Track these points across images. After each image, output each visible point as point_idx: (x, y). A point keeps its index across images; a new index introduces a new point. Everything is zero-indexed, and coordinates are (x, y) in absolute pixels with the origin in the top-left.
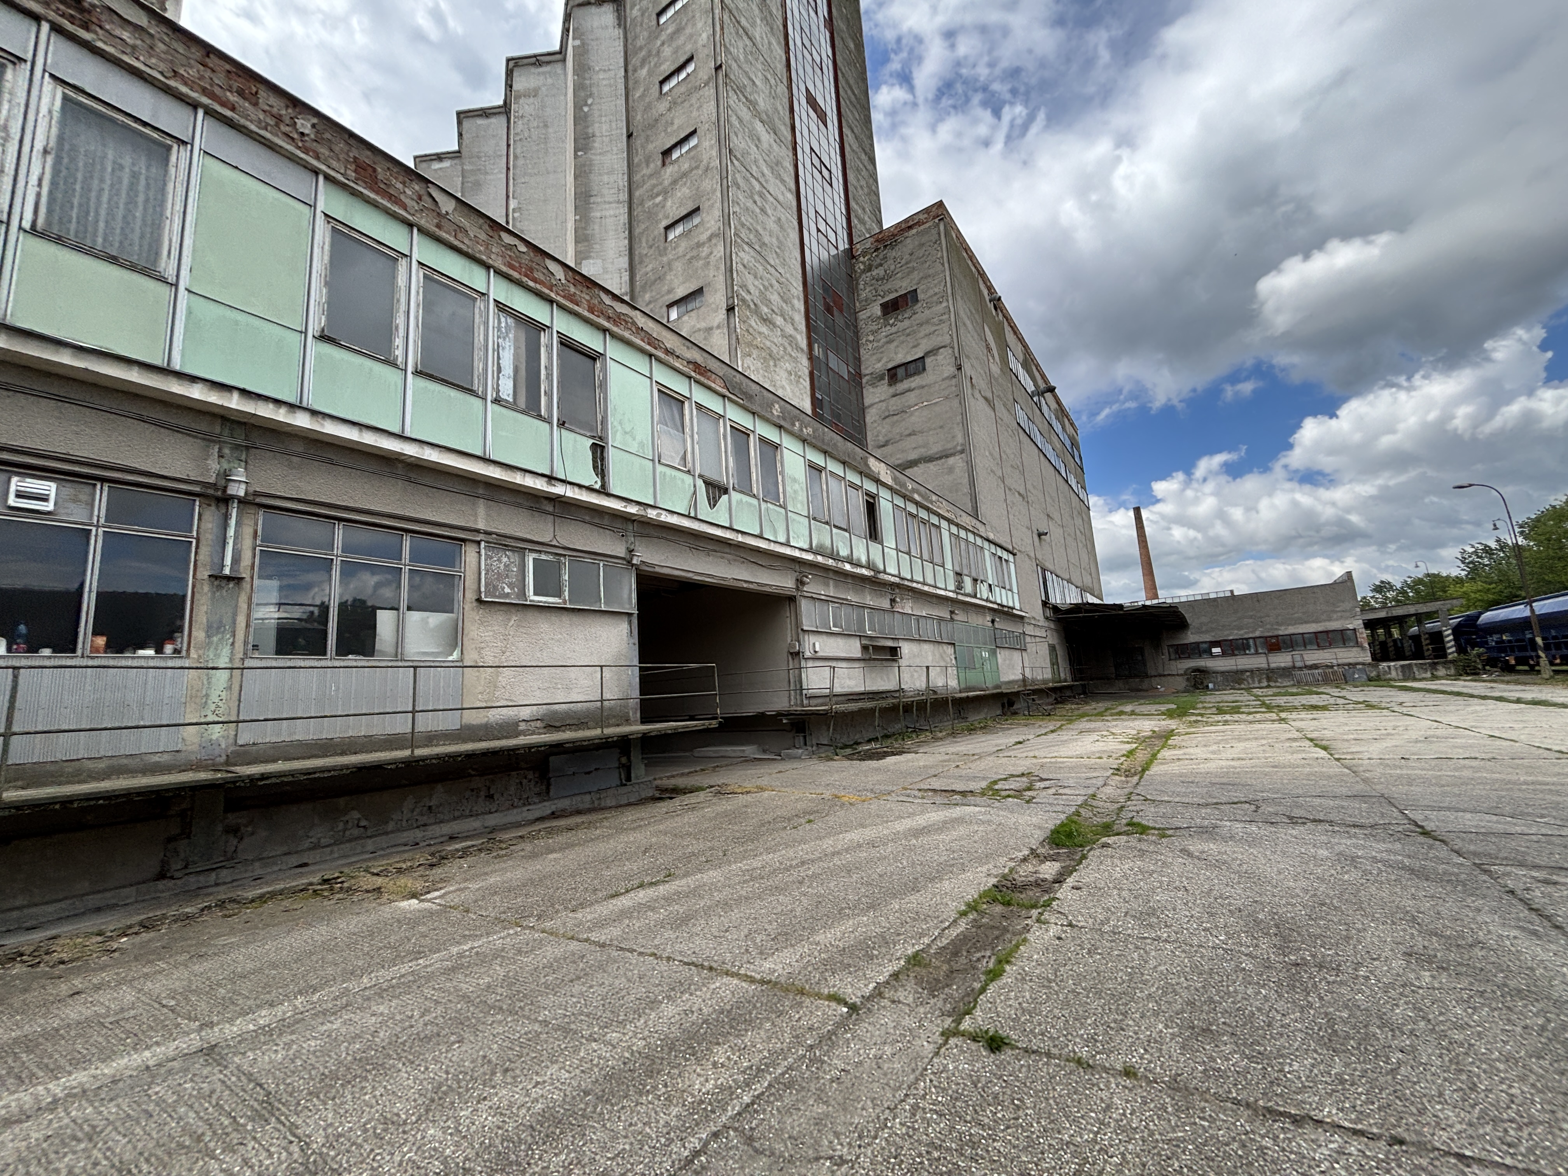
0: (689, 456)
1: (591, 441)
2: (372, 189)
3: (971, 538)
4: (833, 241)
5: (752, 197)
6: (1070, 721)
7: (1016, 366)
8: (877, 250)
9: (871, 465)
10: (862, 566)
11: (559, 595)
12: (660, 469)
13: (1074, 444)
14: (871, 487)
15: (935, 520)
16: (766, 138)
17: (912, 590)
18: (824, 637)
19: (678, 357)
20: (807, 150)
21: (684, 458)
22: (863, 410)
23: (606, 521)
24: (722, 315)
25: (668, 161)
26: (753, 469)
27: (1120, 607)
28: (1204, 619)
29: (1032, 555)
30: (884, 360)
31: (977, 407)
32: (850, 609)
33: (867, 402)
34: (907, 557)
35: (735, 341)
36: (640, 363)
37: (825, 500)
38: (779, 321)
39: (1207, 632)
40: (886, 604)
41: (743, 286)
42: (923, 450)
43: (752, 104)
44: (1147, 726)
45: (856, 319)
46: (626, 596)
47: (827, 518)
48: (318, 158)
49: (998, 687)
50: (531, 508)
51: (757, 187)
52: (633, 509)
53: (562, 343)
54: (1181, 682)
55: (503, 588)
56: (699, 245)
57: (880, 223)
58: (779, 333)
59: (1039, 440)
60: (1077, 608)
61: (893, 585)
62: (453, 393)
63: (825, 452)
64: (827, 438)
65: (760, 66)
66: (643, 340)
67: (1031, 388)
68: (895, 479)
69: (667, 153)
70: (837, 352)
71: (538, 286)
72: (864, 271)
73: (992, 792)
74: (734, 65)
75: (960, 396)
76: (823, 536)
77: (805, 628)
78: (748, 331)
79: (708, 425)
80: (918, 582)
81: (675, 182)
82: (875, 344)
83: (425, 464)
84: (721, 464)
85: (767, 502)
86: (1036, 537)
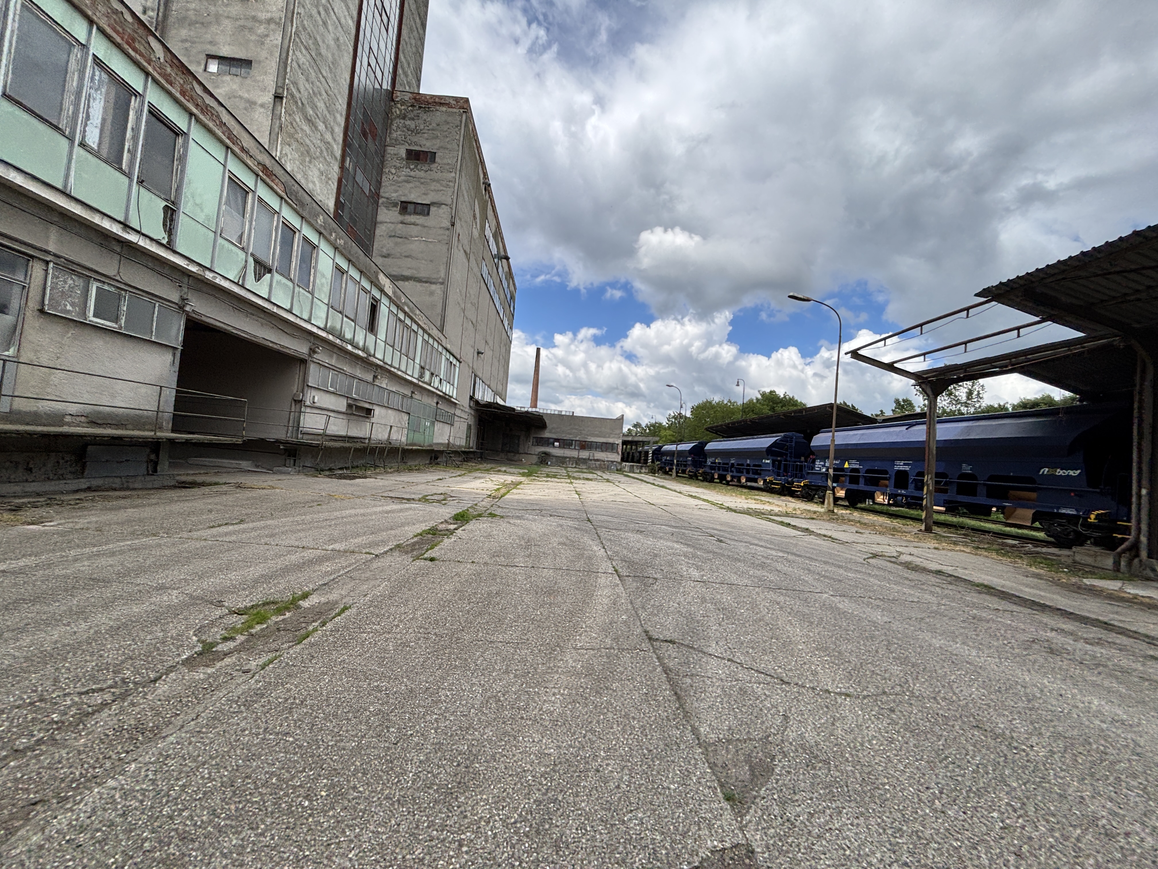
0: (245, 237)
1: (165, 203)
3: (436, 345)
4: (379, 79)
6: (470, 472)
7: (488, 233)
8: (412, 106)
9: (381, 279)
10: (359, 349)
11: (116, 320)
12: (220, 241)
13: (512, 297)
14: (377, 294)
15: (415, 327)
17: (390, 372)
18: (322, 393)
19: (251, 157)
21: (241, 237)
22: (374, 224)
24: (268, 98)
26: (294, 260)
27: (513, 409)
28: (554, 425)
29: (471, 365)
30: (400, 193)
31: (459, 255)
32: (344, 377)
33: (380, 218)
34: (391, 349)
35: (278, 127)
36: (219, 153)
37: (343, 296)
38: (321, 126)
39: (554, 433)
40: (369, 378)
42: (415, 271)
44: (509, 479)
45: (384, 151)
46: (174, 334)
47: (341, 308)
49: (430, 445)
50: (103, 246)
52: (194, 269)
53: (151, 113)
54: (535, 459)
55: (66, 306)
56: (256, 20)
57: (418, 85)
58: (319, 136)
59: (492, 289)
60: (489, 405)
61: (377, 366)
62: (42, 127)
63: (349, 261)
64: (353, 251)
66: (223, 133)
67: (495, 251)
68: (394, 293)
70: (364, 170)
71: (138, 57)
73: (424, 499)
75: (449, 244)
76: (336, 321)
77: (310, 384)
78: (291, 123)
79: (264, 218)
80: (395, 368)
82: (396, 178)
84: (269, 249)
85: (299, 287)
86: (476, 354)
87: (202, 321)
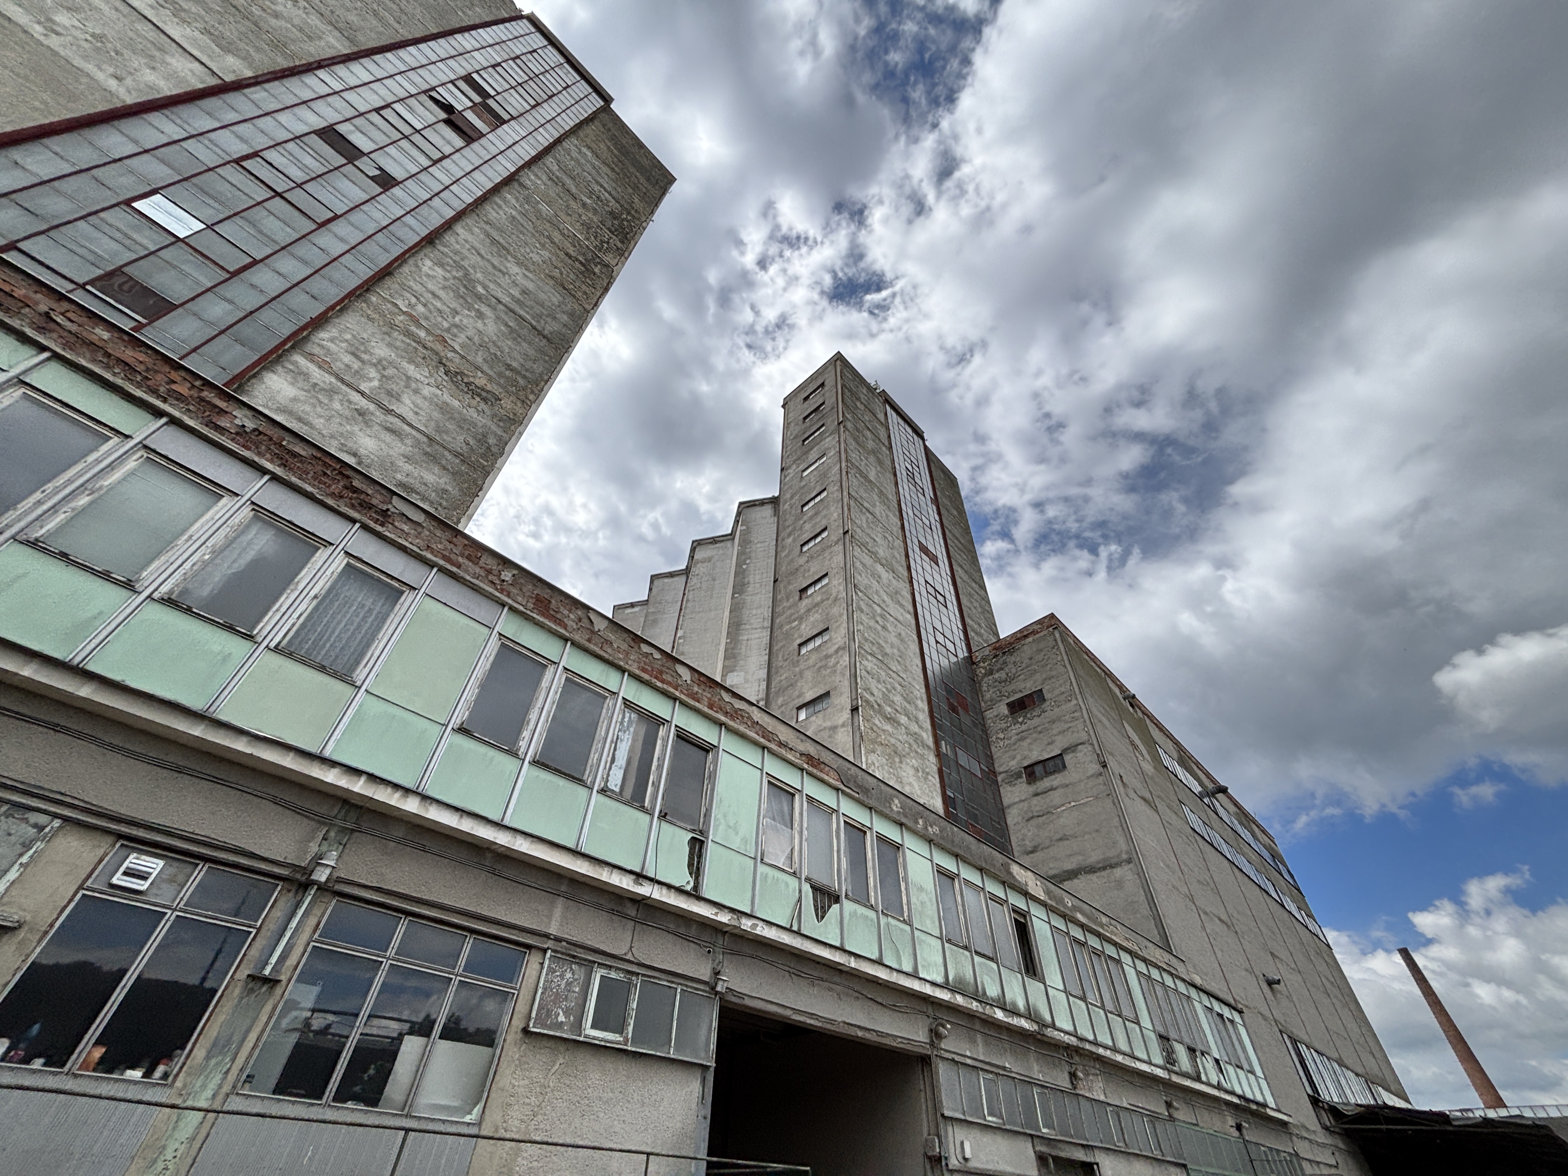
0: (796, 854)
1: (691, 835)
2: (543, 615)
3: (1169, 981)
4: (953, 651)
5: (874, 617)
7: (1171, 764)
8: (996, 656)
9: (1015, 874)
10: (1019, 1015)
11: (620, 1030)
12: (761, 869)
13: (1275, 856)
14: (1019, 902)
15: (1111, 951)
16: (885, 575)
17: (1099, 1058)
18: (976, 1132)
19: (791, 749)
20: (923, 583)
21: (791, 857)
22: (1002, 811)
23: (693, 931)
24: (846, 715)
25: (804, 596)
26: (870, 874)
29: (1267, 1014)
30: (1019, 757)
31: (1135, 808)
32: (1010, 1086)
33: (1006, 801)
34: (1082, 1004)
35: (859, 738)
36: (752, 755)
37: (962, 916)
38: (903, 719)
40: (1064, 1082)
41: (867, 689)
42: (1080, 858)
43: (873, 554)
45: (983, 718)
46: (703, 1038)
47: (965, 941)
48: (508, 596)
50: (612, 911)
51: (879, 610)
52: (724, 918)
53: (678, 736)
55: (557, 1016)
56: (827, 657)
57: (997, 634)
58: (904, 730)
59: (1225, 848)
60: (1370, 1113)
61: (1069, 1049)
62: (561, 782)
63: (957, 856)
64: (957, 840)
65: (879, 530)
66: (757, 734)
67: (1197, 789)
68: (1048, 892)
69: (804, 590)
70: (966, 749)
71: (665, 686)
72: (985, 675)
74: (858, 530)
75: (1112, 796)
76: (961, 966)
77: (947, 1113)
78: (872, 729)
79: (819, 820)
80: (1106, 1047)
81: (809, 611)
82: (1007, 742)
83: (515, 855)
84: (832, 867)
85: (887, 915)
86: (1265, 986)
87: (744, 1006)
